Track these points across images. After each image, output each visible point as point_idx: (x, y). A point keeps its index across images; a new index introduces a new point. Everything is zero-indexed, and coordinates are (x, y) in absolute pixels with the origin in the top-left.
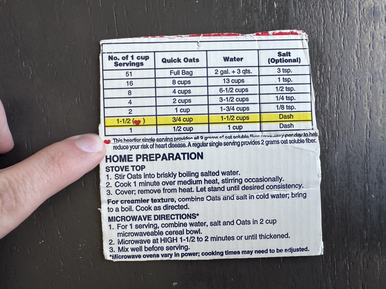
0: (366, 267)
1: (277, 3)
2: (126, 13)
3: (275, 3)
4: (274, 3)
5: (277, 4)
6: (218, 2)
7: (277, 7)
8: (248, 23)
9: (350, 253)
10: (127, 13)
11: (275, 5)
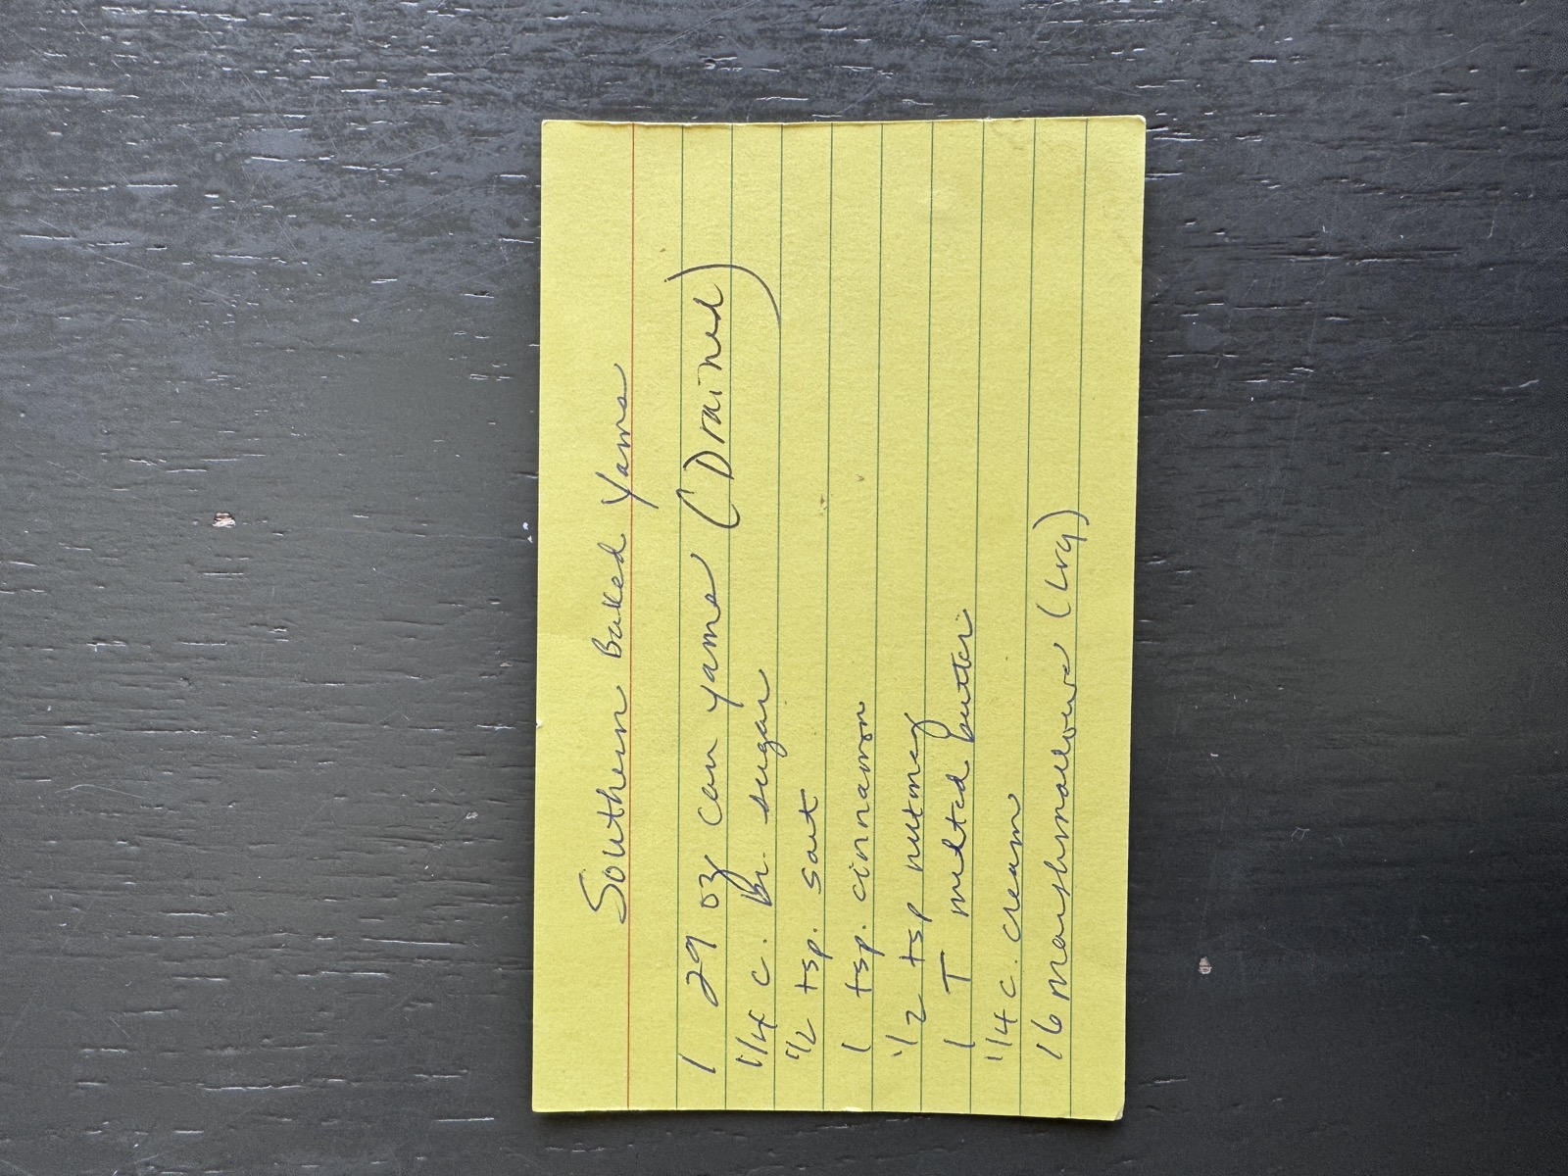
0: (1225, 236)
1: (219, 514)
2: (230, 1051)
3: (218, 524)
4: (217, 528)
5: (221, 517)
6: (207, 729)
7: (229, 517)
8: (283, 628)
9: (1160, 296)
10: (228, 1046)
11: (225, 522)
